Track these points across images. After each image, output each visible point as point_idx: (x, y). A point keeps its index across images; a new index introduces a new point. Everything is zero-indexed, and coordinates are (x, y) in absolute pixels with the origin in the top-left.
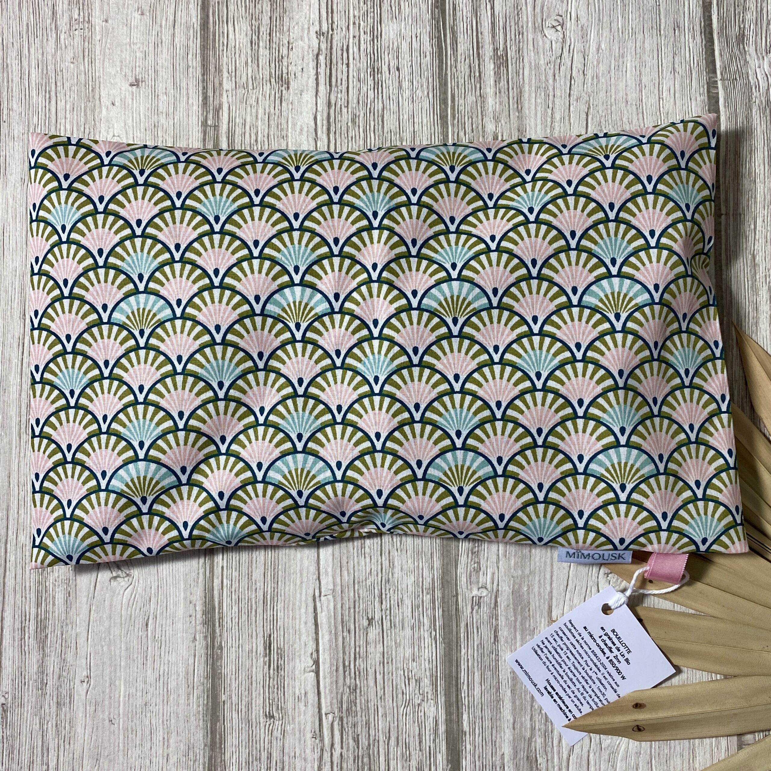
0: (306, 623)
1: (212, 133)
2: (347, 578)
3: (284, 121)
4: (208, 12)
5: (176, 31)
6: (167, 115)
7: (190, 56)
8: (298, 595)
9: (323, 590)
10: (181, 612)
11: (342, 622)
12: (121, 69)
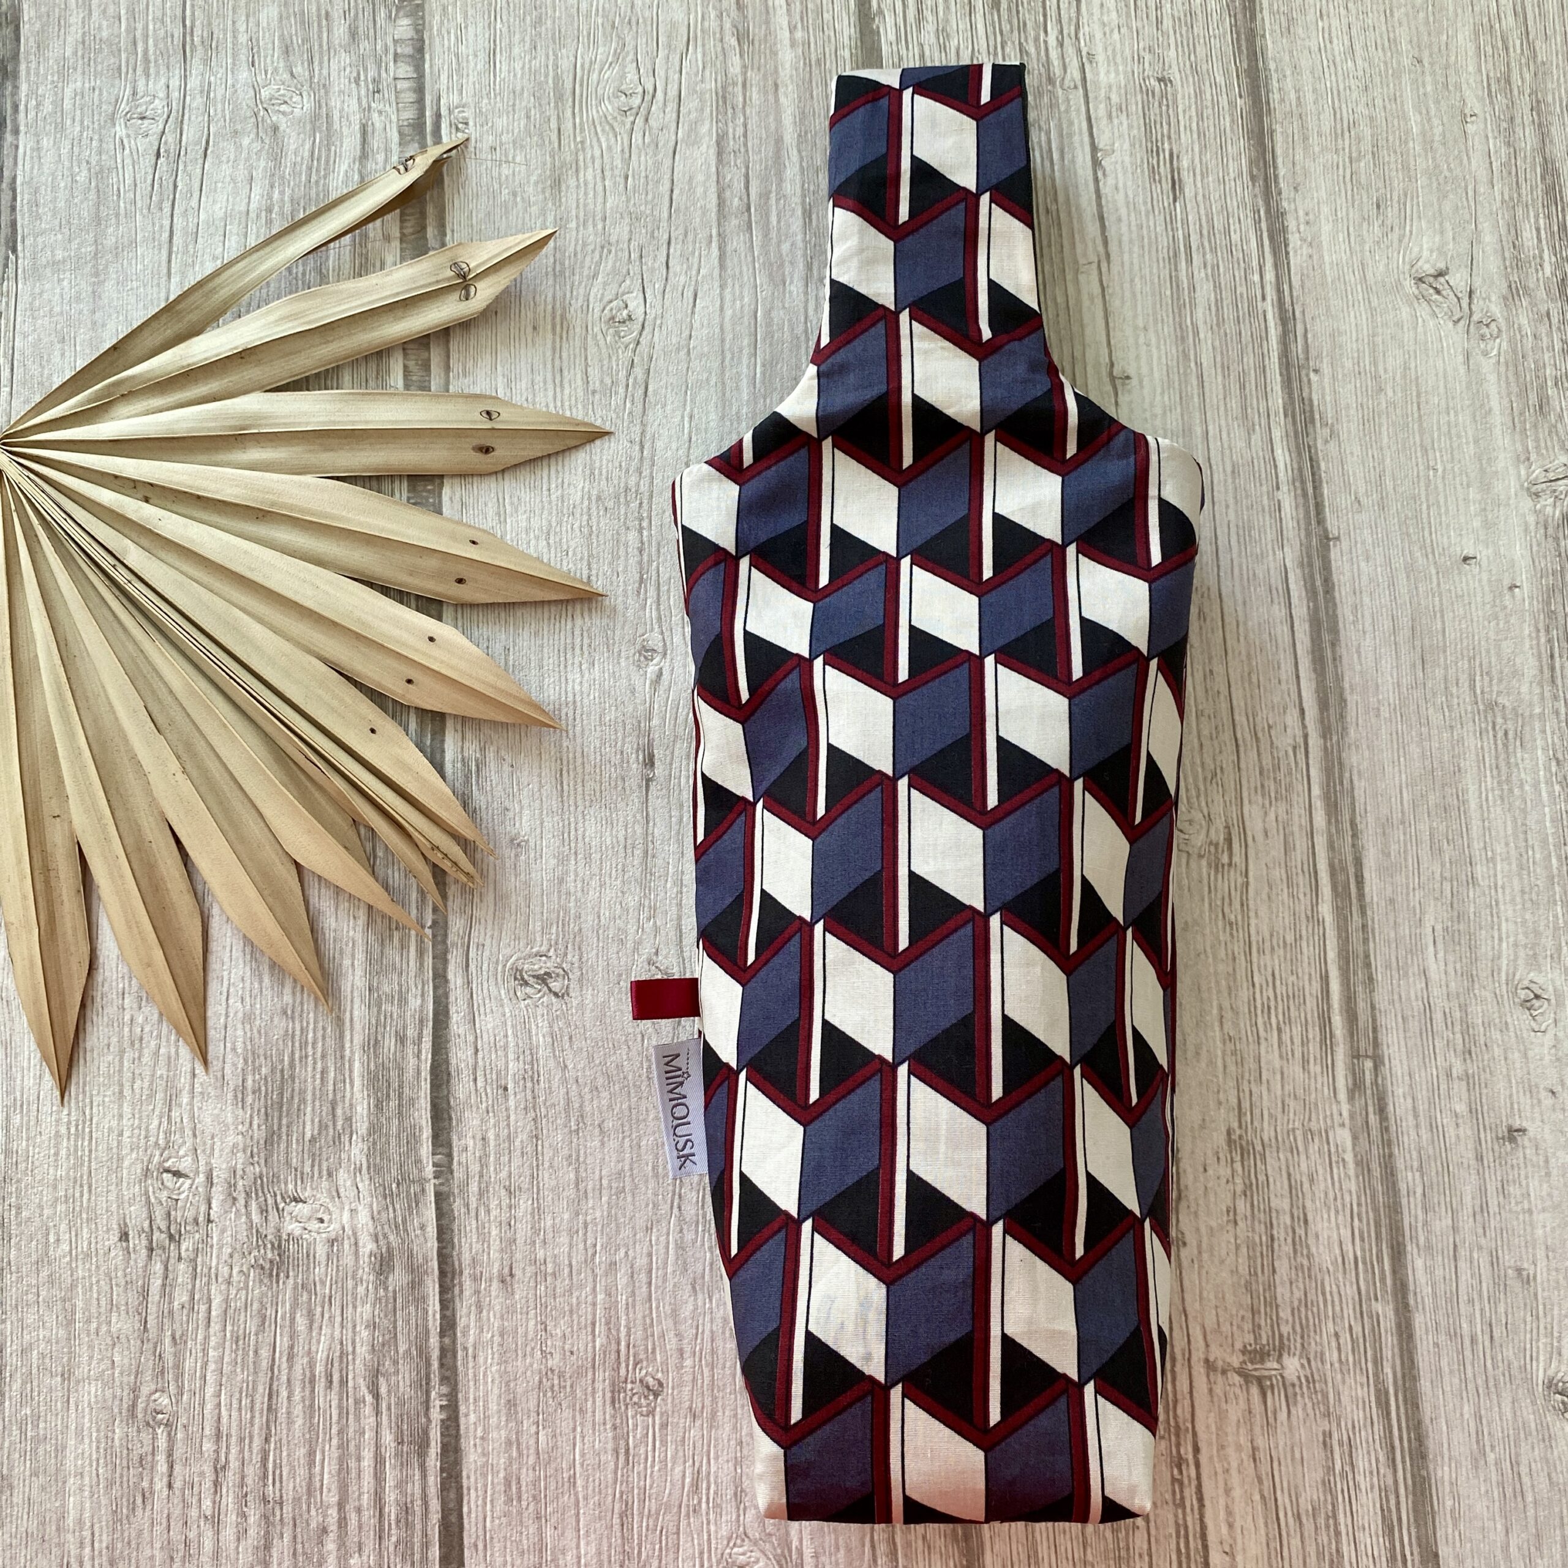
0: (1119, 220)
1: (1362, 1044)
2: (1057, 292)
3: (1232, 1068)
4: (1394, 1280)
5: (1451, 1240)
6: (1449, 1075)
7: (1419, 1191)
8: (1136, 261)
9: (1095, 272)
10: (1326, 228)
11: (1059, 224)
12: (1547, 1161)
